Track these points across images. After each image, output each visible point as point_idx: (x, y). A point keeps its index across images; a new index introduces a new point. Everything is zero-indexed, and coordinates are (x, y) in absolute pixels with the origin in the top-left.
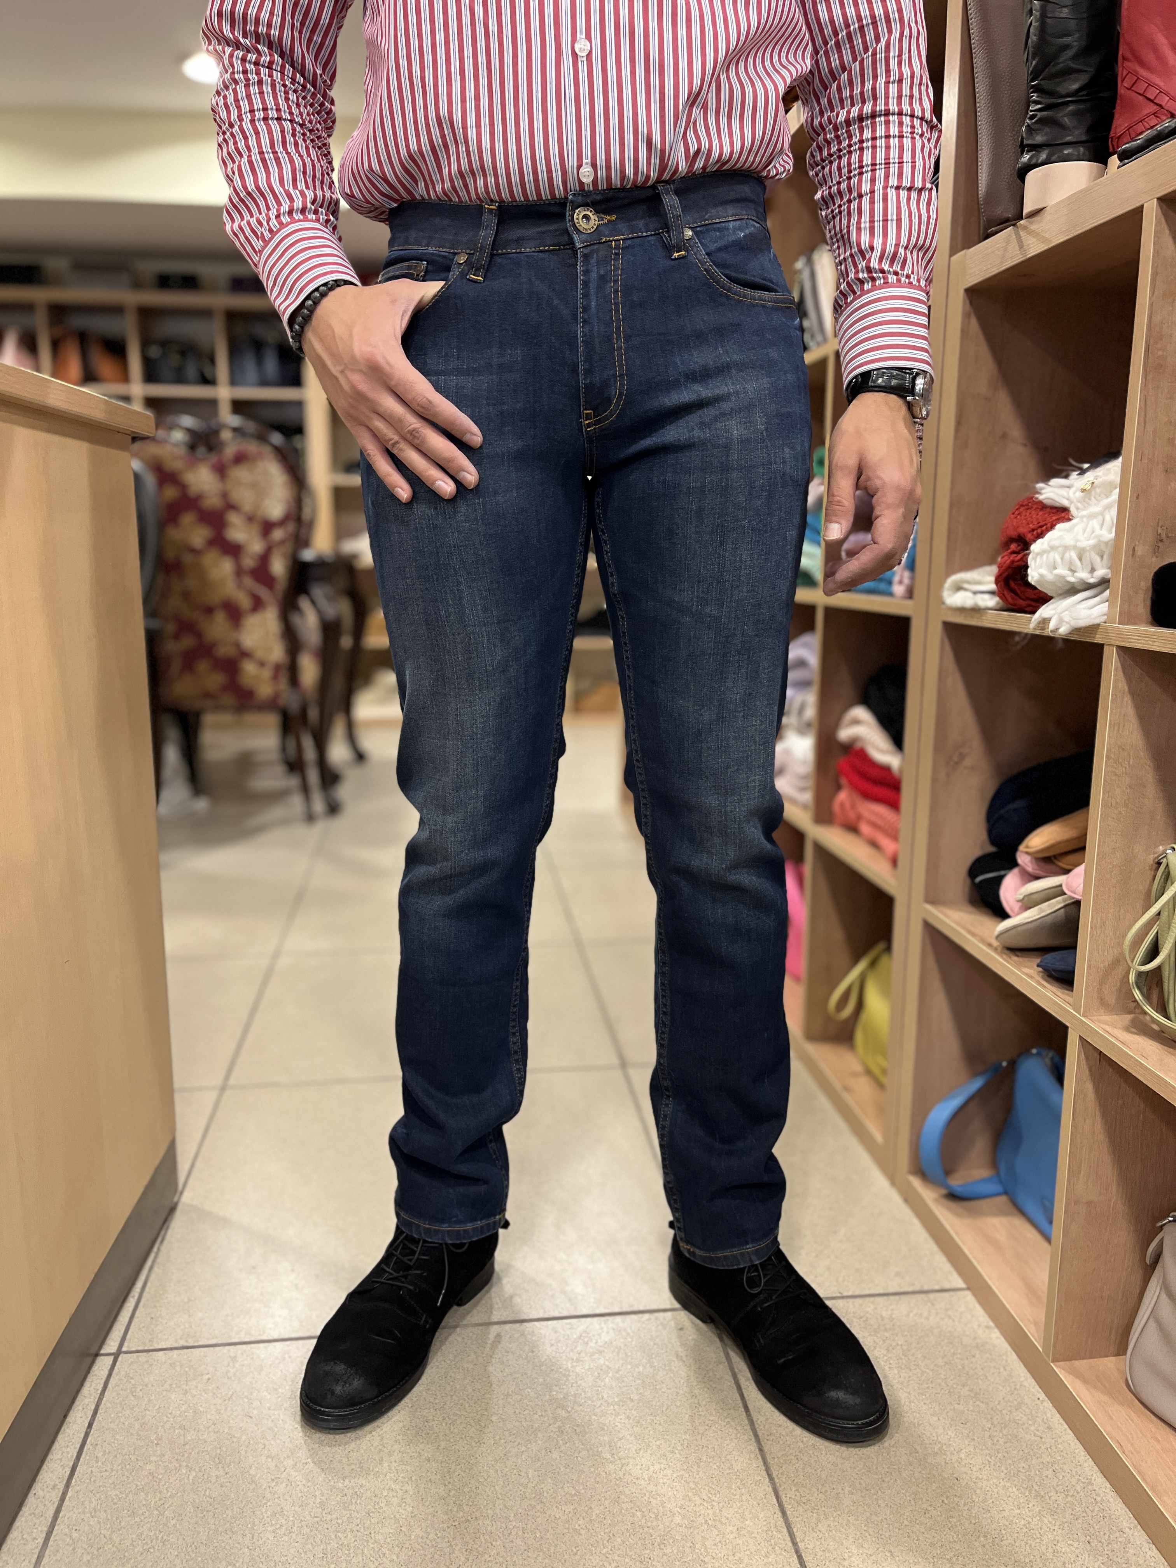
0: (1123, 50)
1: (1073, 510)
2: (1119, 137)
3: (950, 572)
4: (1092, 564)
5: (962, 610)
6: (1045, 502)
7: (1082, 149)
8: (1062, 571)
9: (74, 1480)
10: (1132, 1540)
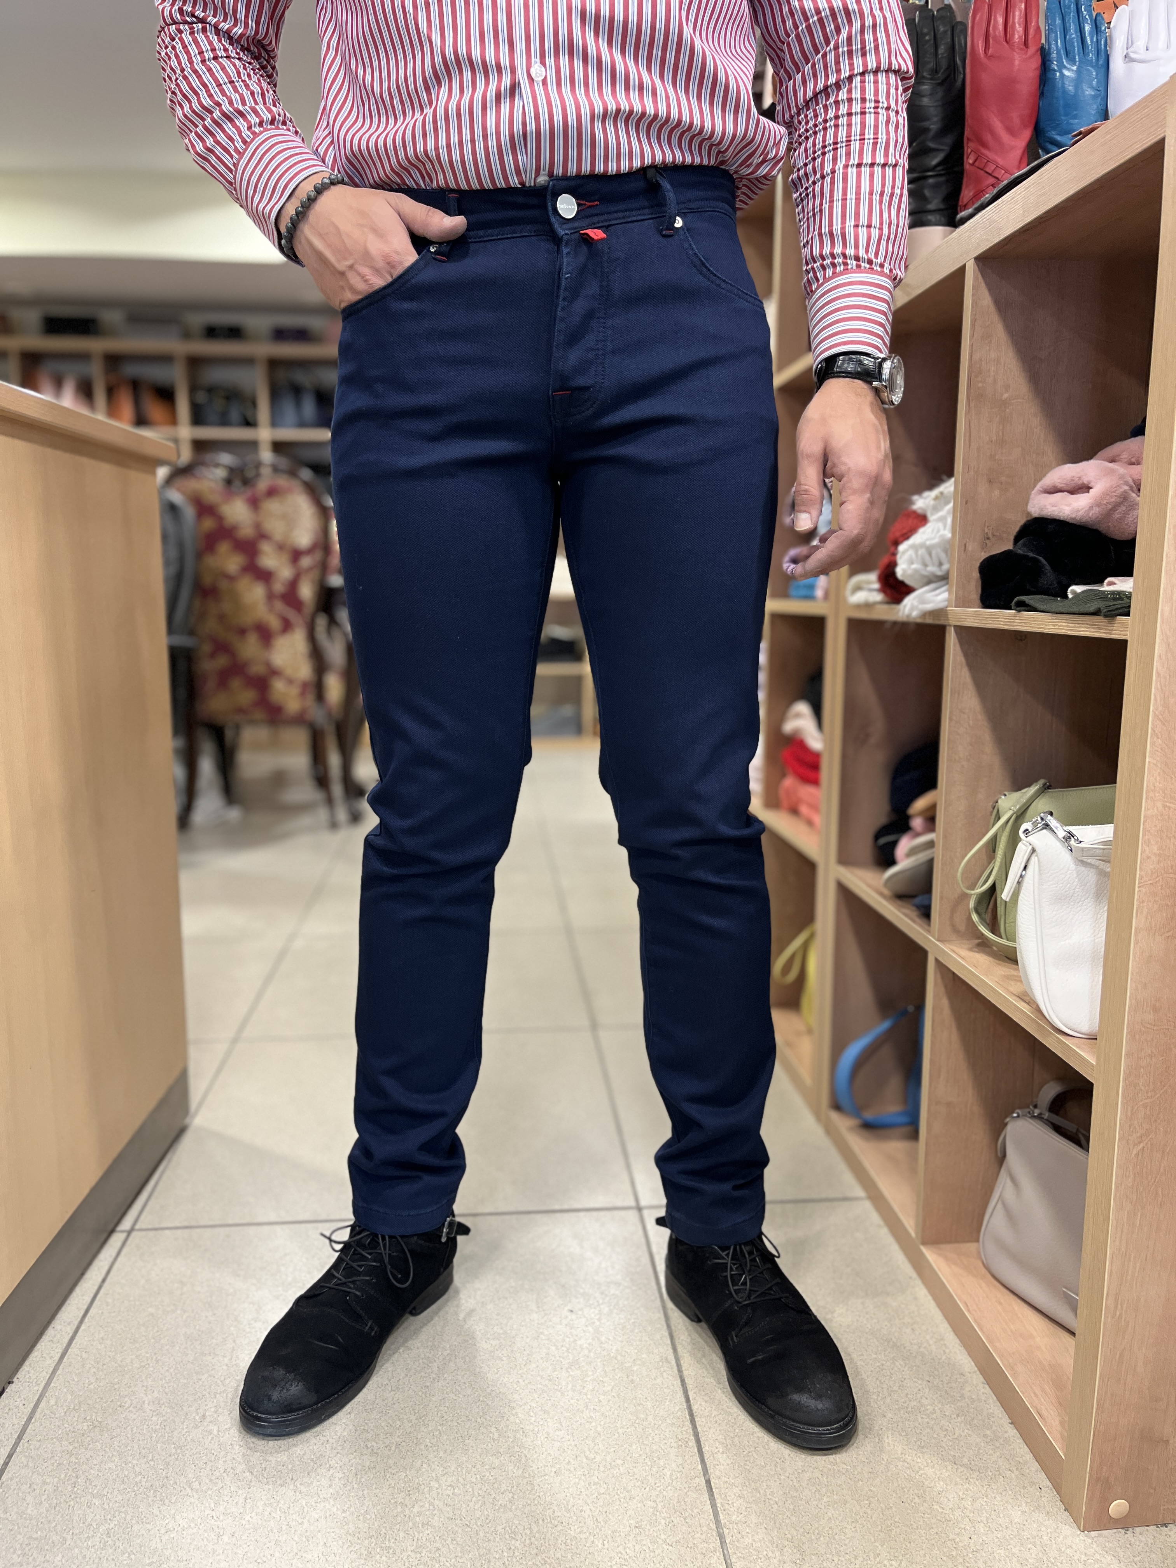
0: (967, 132)
1: (928, 516)
2: (964, 206)
3: (852, 574)
4: (939, 559)
5: (858, 606)
7: (937, 216)
8: (917, 566)
10: (970, 1381)
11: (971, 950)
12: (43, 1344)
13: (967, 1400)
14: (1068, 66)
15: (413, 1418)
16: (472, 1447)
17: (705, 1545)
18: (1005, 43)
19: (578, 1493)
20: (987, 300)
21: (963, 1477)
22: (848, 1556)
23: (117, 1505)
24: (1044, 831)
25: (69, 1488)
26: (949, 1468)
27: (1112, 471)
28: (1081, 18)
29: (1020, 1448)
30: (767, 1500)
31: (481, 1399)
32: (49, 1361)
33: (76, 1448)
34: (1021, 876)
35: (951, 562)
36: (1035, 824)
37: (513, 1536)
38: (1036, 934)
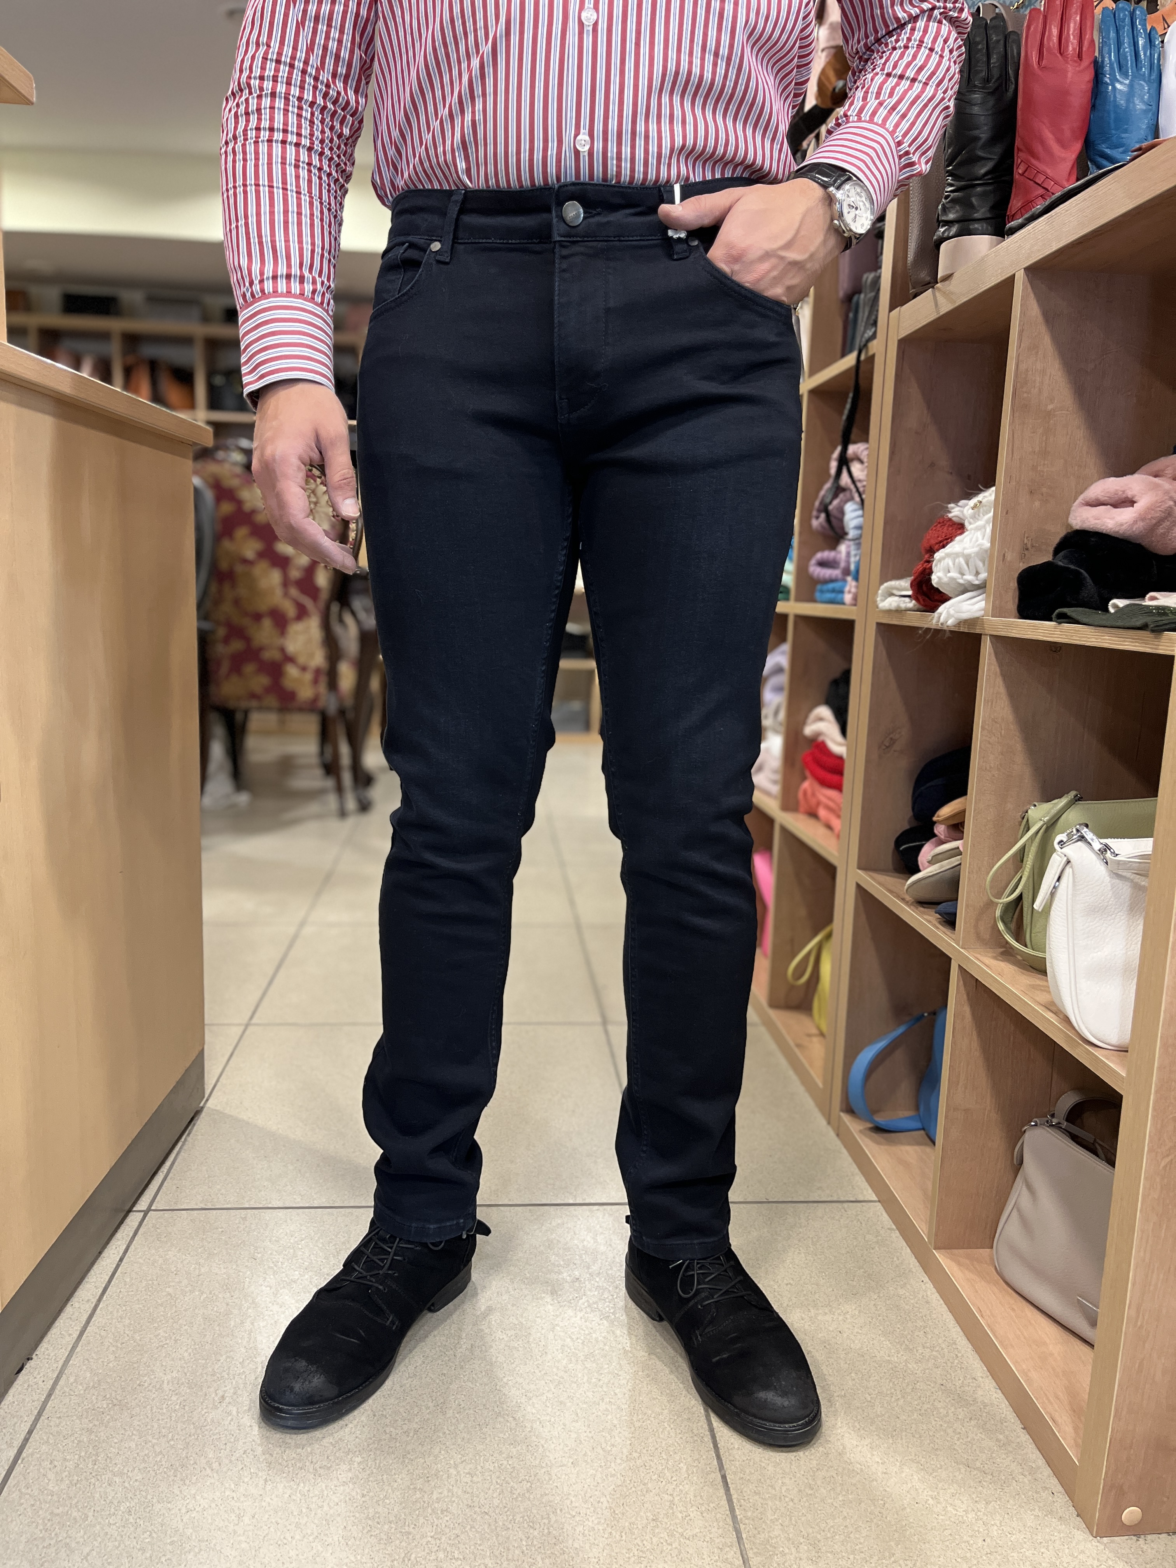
0: (1018, 142)
1: (966, 524)
2: (1013, 216)
3: (884, 580)
4: (976, 568)
5: (889, 612)
6: (954, 519)
7: (985, 225)
8: (954, 574)
9: (105, 1297)
10: (982, 1385)
11: (995, 958)
12: (62, 1321)
13: (979, 1404)
14: (1121, 80)
15: (430, 1404)
16: (490, 1435)
17: (723, 1540)
18: (1059, 55)
19: (596, 1484)
20: (1035, 310)
21: (977, 1480)
22: (863, 1554)
23: (137, 1484)
24: (1079, 843)
25: (90, 1466)
26: (963, 1470)
27: (1156, 486)
28: (1135, 32)
29: (1033, 1453)
30: (783, 1497)
31: (498, 1387)
32: (68, 1339)
33: (95, 1425)
34: (1054, 887)
35: (990, 572)
36: (1070, 836)
37: (531, 1524)
38: (1068, 945)
